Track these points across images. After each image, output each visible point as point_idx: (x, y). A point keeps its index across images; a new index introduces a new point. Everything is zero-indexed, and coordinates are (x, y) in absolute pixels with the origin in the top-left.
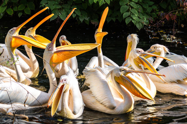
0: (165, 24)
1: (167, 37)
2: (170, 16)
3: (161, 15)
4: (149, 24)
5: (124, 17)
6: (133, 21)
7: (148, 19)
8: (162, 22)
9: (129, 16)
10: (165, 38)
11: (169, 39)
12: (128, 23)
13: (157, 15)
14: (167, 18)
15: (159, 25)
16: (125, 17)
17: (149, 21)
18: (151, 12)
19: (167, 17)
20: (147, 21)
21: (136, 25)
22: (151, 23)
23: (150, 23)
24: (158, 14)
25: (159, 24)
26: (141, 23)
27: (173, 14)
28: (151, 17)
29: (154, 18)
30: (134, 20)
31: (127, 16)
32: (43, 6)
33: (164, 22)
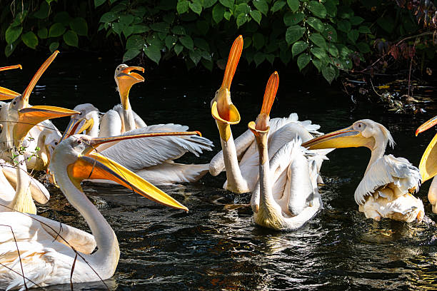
0: (388, 69)
1: (392, 98)
2: (400, 50)
3: (379, 48)
4: (352, 69)
5: (293, 52)
6: (313, 62)
7: (350, 58)
8: (381, 63)
9: (306, 51)
10: (388, 100)
11: (397, 104)
12: (303, 67)
13: (371, 47)
16: (298, 53)
17: (353, 61)
18: (357, 42)
19: (393, 53)
20: (347, 62)
21: (321, 72)
22: (357, 65)
23: (354, 65)
24: (373, 45)
25: (375, 67)
26: (334, 66)
27: (408, 46)
28: (358, 51)
29: (365, 55)
30: (317, 59)
31: (301, 51)
32: (106, 29)
33: (386, 63)
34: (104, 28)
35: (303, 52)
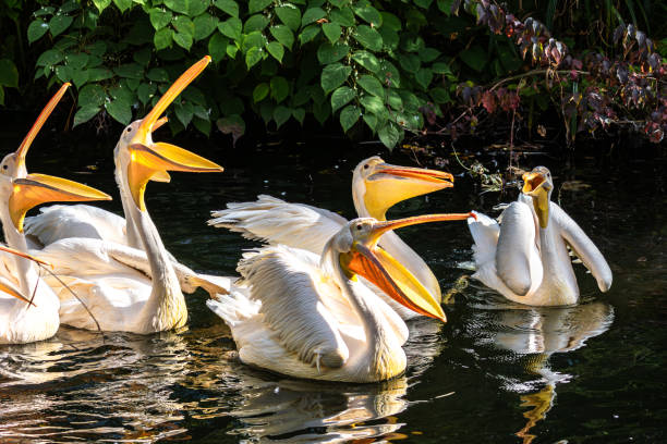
0: (478, 128)
1: (485, 172)
2: (496, 99)
3: (464, 97)
4: (423, 130)
5: (333, 105)
6: (366, 119)
7: (419, 110)
8: (468, 118)
9: (352, 102)
10: (479, 175)
11: (494, 180)
12: (350, 126)
13: (452, 95)
14: (485, 105)
15: (459, 130)
16: (340, 106)
17: (424, 116)
18: (431, 87)
19: (486, 103)
20: (416, 118)
21: (377, 133)
22: (432, 122)
23: (427, 125)
24: (455, 92)
25: (459, 125)
26: (396, 124)
27: (508, 91)
28: (432, 101)
29: (443, 108)
30: (370, 114)
31: (345, 101)
32: (47, 75)
33: (475, 119)
34: (44, 76)
35: (348, 105)
